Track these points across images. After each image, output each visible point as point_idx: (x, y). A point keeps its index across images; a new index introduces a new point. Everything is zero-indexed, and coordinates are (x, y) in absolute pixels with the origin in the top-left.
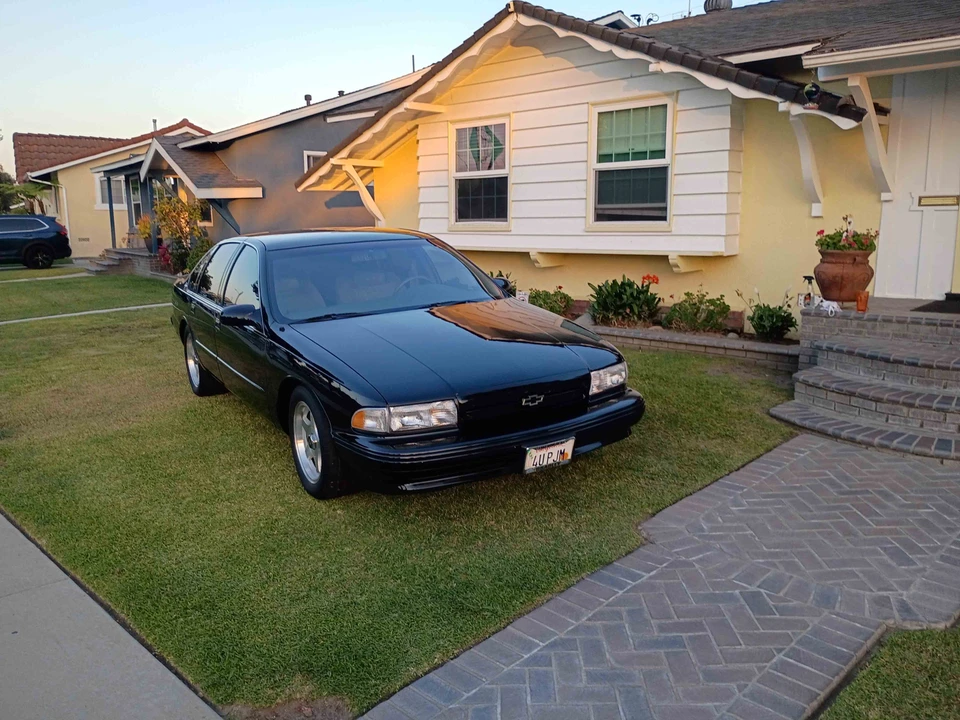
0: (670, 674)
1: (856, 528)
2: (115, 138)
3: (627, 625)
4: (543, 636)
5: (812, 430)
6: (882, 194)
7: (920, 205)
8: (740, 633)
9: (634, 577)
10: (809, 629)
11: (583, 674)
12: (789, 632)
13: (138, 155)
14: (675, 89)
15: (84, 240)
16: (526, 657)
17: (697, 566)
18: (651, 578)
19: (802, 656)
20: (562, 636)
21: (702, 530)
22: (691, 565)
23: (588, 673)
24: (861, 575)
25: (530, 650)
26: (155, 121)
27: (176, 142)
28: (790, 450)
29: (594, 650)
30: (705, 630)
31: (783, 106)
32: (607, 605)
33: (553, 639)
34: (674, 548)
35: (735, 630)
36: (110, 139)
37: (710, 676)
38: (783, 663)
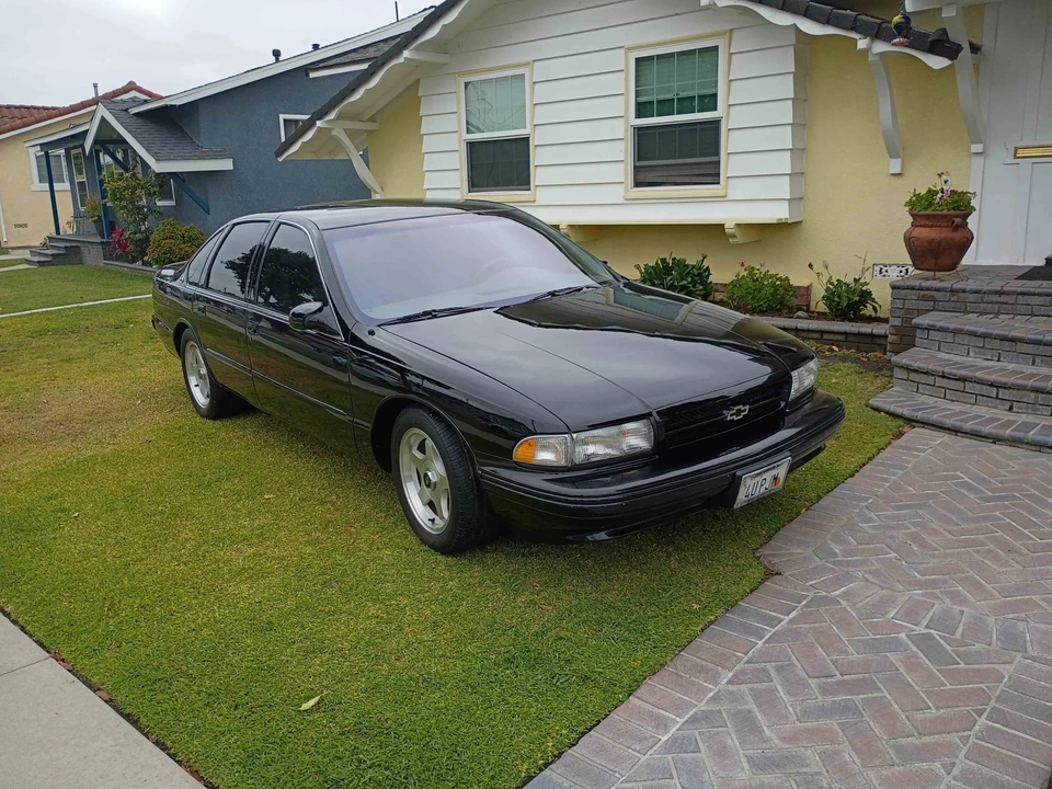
0: (853, 754)
1: (1017, 544)
2: (50, 106)
3: (779, 687)
4: (678, 707)
5: (925, 424)
6: (973, 146)
7: (1015, 157)
8: (925, 692)
9: (773, 622)
10: (1006, 680)
11: (744, 760)
12: (983, 686)
13: (80, 125)
14: (728, 27)
15: (20, 226)
16: (664, 739)
17: (844, 603)
18: (791, 621)
19: (1009, 718)
20: (703, 706)
21: (835, 555)
22: (835, 601)
23: (749, 759)
24: (1044, 604)
25: (666, 728)
26: (95, 86)
27: (125, 106)
28: (904, 448)
29: (747, 724)
30: (879, 689)
31: (862, 44)
32: (747, 662)
33: (692, 713)
34: (807, 580)
35: (917, 688)
36: (45, 109)
37: (906, 754)
38: (989, 729)
